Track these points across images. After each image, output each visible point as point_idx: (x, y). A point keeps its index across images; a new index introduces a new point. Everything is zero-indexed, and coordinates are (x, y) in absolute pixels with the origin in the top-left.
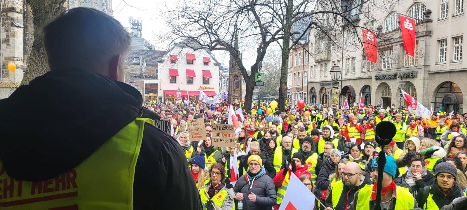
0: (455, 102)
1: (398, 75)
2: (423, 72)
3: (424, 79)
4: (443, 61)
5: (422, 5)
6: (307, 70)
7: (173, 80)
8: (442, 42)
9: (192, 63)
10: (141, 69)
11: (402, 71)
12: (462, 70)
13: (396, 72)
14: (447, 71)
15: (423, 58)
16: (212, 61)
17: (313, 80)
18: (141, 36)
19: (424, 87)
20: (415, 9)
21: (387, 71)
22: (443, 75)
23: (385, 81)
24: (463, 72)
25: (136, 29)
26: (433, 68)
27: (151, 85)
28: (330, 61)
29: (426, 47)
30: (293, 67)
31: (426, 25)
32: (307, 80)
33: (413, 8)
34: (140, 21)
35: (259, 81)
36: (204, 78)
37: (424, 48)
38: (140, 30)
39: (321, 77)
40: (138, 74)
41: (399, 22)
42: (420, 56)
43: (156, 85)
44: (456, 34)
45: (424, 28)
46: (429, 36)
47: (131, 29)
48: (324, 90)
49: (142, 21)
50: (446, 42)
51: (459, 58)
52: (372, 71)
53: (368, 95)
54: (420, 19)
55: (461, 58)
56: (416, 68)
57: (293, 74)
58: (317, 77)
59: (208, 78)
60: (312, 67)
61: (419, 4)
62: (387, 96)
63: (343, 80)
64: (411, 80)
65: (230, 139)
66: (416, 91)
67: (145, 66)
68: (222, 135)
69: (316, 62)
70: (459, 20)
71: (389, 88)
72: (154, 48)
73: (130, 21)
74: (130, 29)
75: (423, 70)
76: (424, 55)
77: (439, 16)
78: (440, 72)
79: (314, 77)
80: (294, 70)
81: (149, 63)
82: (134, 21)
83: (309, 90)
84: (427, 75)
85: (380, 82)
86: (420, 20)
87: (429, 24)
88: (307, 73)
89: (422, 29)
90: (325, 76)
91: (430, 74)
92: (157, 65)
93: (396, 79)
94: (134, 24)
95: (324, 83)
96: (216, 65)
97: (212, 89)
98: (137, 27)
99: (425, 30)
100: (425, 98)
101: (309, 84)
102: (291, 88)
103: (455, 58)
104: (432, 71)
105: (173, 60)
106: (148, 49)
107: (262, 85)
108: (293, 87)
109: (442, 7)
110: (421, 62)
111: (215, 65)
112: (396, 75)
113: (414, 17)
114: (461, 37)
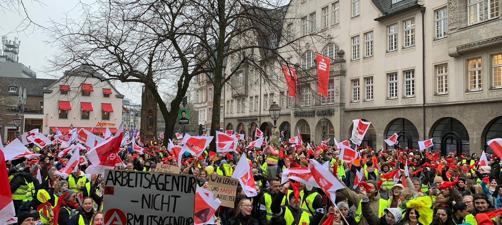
0: (369, 139)
1: (316, 112)
2: (339, 110)
3: (341, 117)
4: (356, 99)
5: (335, 45)
6: (223, 105)
7: (63, 114)
8: (355, 81)
9: (89, 95)
10: (20, 101)
11: (320, 108)
12: (374, 108)
13: (314, 109)
14: (360, 109)
15: (339, 96)
16: (114, 93)
17: (229, 116)
18: (18, 60)
19: (341, 124)
20: (329, 49)
21: (305, 108)
22: (358, 113)
23: (304, 118)
24: (375, 111)
25: (11, 51)
26: (348, 106)
27: (33, 120)
28: (247, 96)
29: (341, 86)
30: (208, 102)
31: (340, 65)
32: (223, 116)
33: (327, 48)
34: (17, 42)
35: (183, 119)
36: (103, 112)
37: (339, 87)
38: (16, 53)
39: (238, 112)
40: (15, 107)
41: (315, 61)
42: (336, 94)
43: (41, 121)
44: (368, 74)
45: (339, 68)
46: (343, 75)
47: (5, 51)
48: (242, 127)
49: (20, 42)
50: (359, 82)
51: (371, 97)
52: (290, 107)
53: (287, 132)
54: (334, 58)
55: (372, 97)
56: (333, 105)
57: (207, 109)
58: (234, 112)
59: (109, 113)
60: (228, 101)
61: (333, 45)
62: (306, 133)
63: (262, 116)
64: (328, 118)
65: (230, 196)
66: (333, 128)
67: (25, 96)
68: (221, 190)
69: (233, 97)
70: (369, 62)
71: (308, 125)
72: (36, 76)
73: (3, 41)
74: (3, 52)
75: (339, 107)
76: (339, 93)
77: (351, 57)
78: (354, 110)
79: (231, 113)
80: (208, 105)
81: (31, 93)
82: (8, 41)
83: (226, 126)
84: (343, 113)
85: (298, 119)
86: (334, 60)
87: (343, 64)
88: (223, 108)
89: (337, 68)
90: (242, 112)
91: (345, 111)
92: (42, 97)
93: (314, 116)
94: (9, 46)
95: (242, 118)
96: (119, 97)
97: (114, 125)
98: (12, 49)
99: (340, 70)
100: (342, 135)
101: (226, 120)
102: (206, 123)
103: (367, 97)
104: (348, 109)
105: (64, 91)
106: (27, 77)
107: (187, 123)
108: (208, 122)
109: (354, 48)
110: (337, 100)
111: (116, 97)
112: (314, 112)
113: (328, 56)
114: (372, 78)
